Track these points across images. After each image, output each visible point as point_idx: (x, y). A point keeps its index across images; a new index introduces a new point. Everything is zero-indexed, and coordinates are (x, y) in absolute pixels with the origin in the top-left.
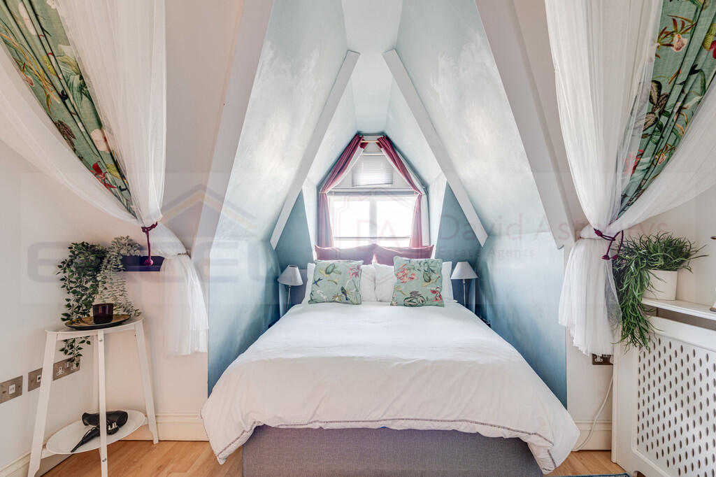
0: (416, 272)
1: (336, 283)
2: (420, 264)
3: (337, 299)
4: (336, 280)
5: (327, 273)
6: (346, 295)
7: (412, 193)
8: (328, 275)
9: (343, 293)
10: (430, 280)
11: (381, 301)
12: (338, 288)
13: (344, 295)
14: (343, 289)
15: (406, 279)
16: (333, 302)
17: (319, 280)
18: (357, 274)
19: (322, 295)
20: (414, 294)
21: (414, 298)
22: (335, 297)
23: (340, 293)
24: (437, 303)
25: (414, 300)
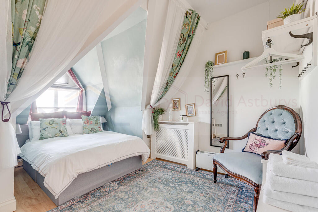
0: (92, 121)
1: (56, 129)
2: (93, 117)
3: (57, 135)
4: (56, 127)
5: (50, 124)
6: (62, 133)
7: (78, 89)
8: (51, 125)
9: (60, 132)
10: (97, 123)
11: (75, 134)
12: (58, 131)
13: (61, 133)
14: (60, 131)
15: (89, 124)
16: (55, 137)
17: (46, 128)
18: (65, 124)
19: (49, 135)
20: (93, 129)
21: (93, 130)
22: (56, 134)
23: (59, 132)
24: (100, 131)
25: (93, 131)
